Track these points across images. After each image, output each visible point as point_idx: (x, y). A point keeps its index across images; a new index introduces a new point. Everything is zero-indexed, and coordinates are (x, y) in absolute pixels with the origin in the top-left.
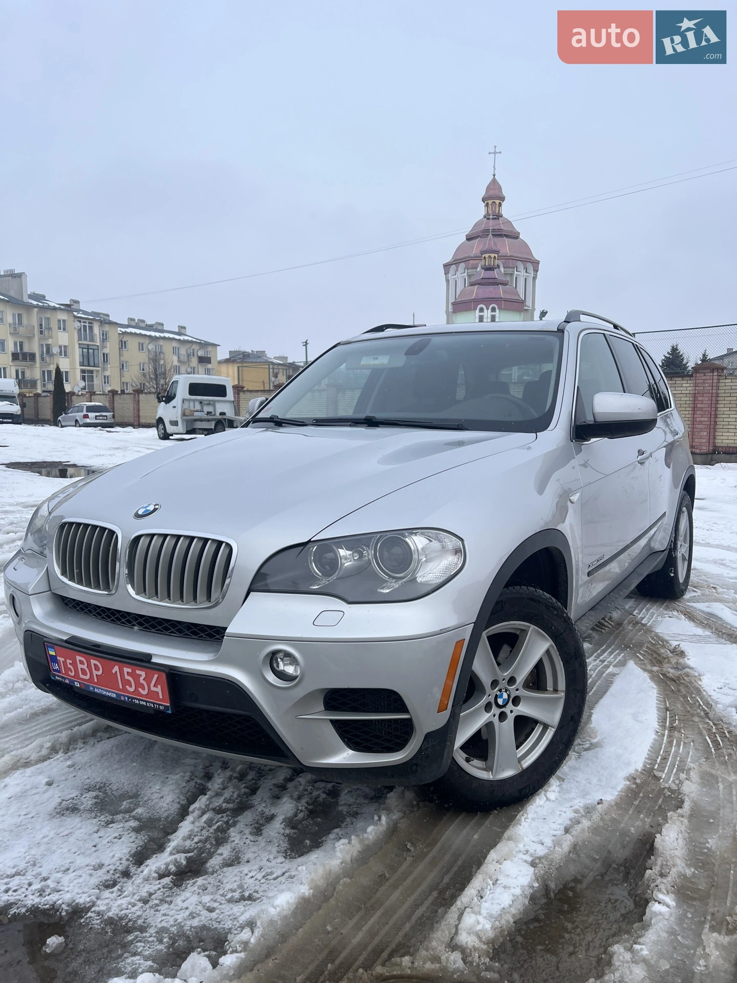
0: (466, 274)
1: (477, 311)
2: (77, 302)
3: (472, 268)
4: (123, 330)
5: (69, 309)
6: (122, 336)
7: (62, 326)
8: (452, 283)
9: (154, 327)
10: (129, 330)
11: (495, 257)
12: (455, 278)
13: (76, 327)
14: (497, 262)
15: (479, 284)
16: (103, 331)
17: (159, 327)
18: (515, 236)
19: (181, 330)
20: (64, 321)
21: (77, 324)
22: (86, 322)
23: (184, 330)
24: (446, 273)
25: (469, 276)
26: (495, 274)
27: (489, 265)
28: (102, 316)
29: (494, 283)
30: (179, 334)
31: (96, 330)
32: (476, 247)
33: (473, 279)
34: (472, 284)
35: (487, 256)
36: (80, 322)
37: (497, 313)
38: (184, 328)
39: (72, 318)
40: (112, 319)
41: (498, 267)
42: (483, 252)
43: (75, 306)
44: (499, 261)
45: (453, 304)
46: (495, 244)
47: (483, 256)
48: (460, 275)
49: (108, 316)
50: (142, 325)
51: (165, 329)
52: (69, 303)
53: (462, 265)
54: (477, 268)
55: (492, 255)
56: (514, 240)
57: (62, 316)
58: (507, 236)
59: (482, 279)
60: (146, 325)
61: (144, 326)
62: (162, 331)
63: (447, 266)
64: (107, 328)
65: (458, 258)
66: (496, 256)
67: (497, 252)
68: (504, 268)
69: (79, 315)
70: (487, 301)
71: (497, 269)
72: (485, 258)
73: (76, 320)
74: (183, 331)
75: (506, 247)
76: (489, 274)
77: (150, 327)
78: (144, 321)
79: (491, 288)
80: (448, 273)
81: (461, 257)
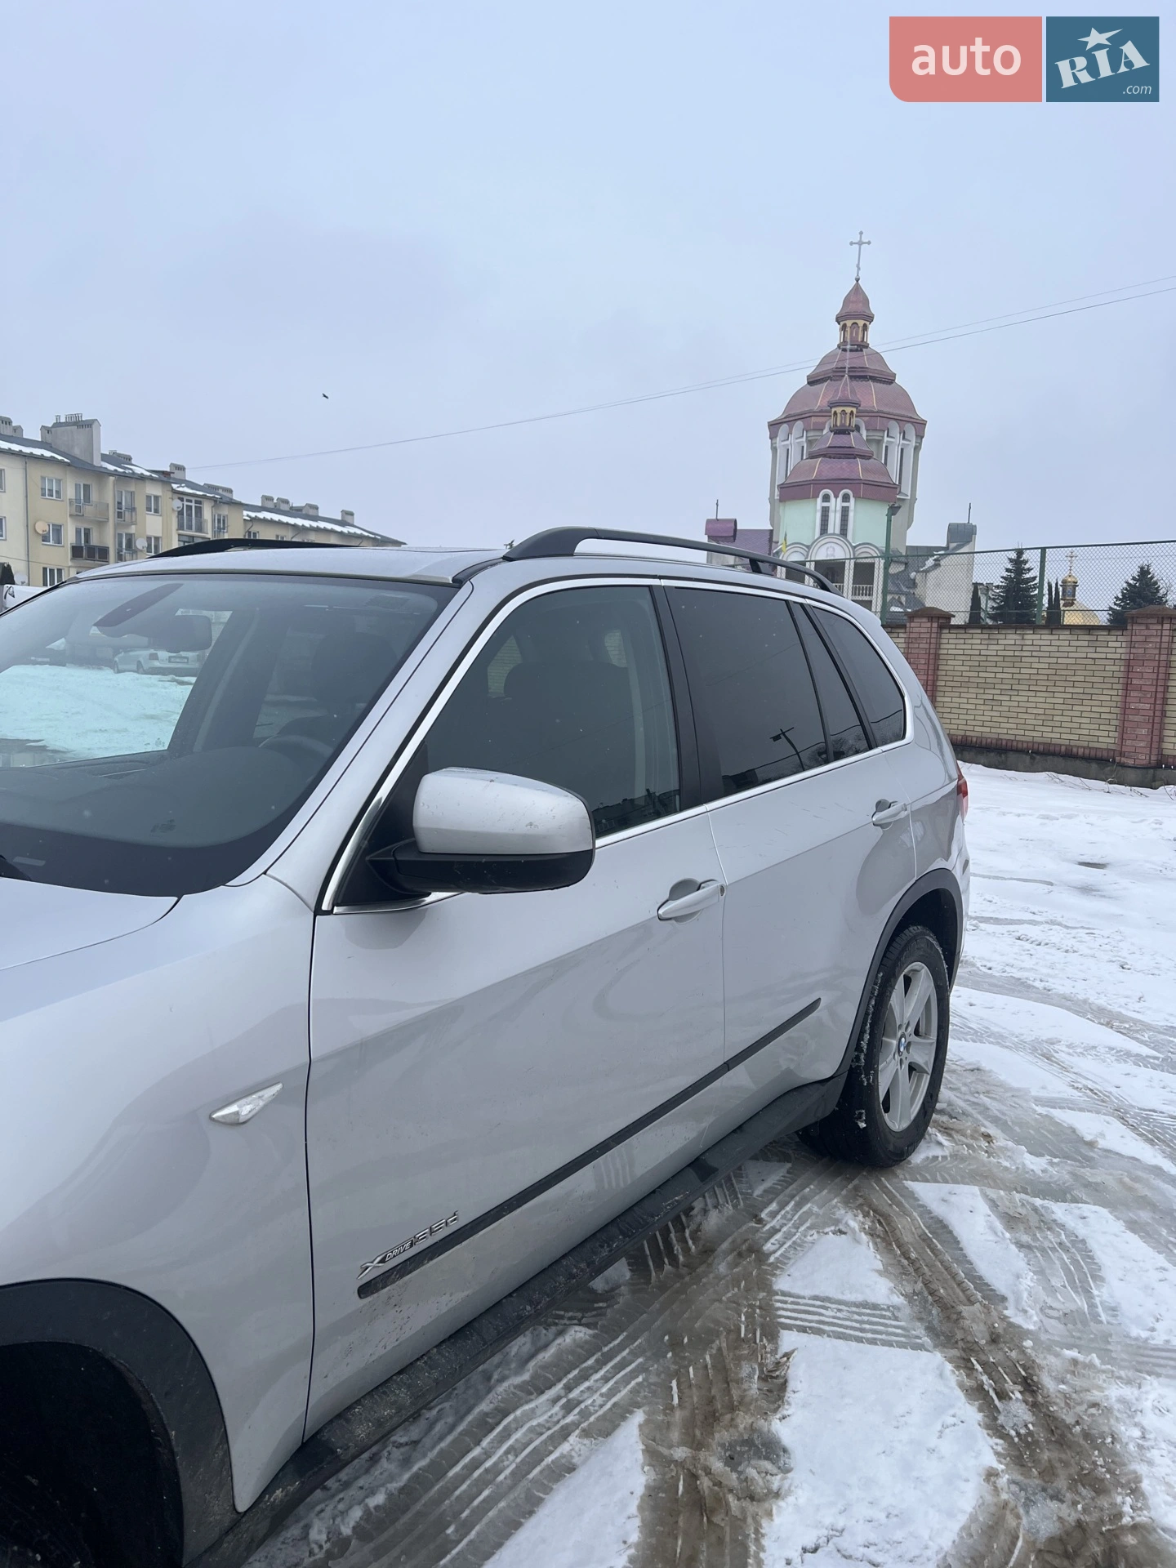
0: (804, 439)
1: (819, 500)
2: (181, 468)
3: (814, 430)
4: (253, 515)
5: (165, 479)
6: (250, 524)
7: (154, 506)
8: (781, 453)
9: (304, 512)
10: (262, 515)
11: (852, 413)
12: (787, 445)
13: (176, 509)
14: (855, 421)
15: (824, 456)
16: (220, 515)
17: (312, 512)
18: (888, 379)
19: (347, 518)
20: (156, 498)
21: (177, 504)
22: (191, 501)
23: (349, 517)
24: (773, 437)
25: (810, 442)
26: (852, 440)
27: (842, 425)
28: (220, 491)
29: (849, 454)
30: (342, 523)
31: (207, 513)
32: (823, 395)
33: (815, 448)
34: (812, 456)
35: (839, 410)
36: (182, 500)
37: (852, 503)
38: (352, 514)
39: (170, 494)
40: (236, 497)
41: (858, 428)
42: (832, 405)
43: (177, 475)
44: (858, 419)
45: (782, 487)
46: (853, 391)
47: (833, 410)
48: (795, 441)
49: (230, 491)
50: (284, 507)
51: (320, 515)
52: (168, 470)
53: (799, 424)
54: (822, 430)
55: (848, 410)
56: (885, 386)
57: (154, 490)
58: (874, 379)
59: (829, 447)
60: (292, 508)
61: (288, 509)
62: (316, 518)
63: (774, 426)
64: (225, 511)
65: (792, 412)
66: (854, 410)
67: (856, 405)
68: (867, 430)
69: (181, 489)
70: (836, 484)
71: (855, 433)
72: (835, 413)
73: (176, 496)
74: (348, 519)
75: (871, 396)
76: (842, 440)
77: (296, 512)
78: (287, 502)
79: (844, 462)
80: (776, 437)
81: (798, 411)
